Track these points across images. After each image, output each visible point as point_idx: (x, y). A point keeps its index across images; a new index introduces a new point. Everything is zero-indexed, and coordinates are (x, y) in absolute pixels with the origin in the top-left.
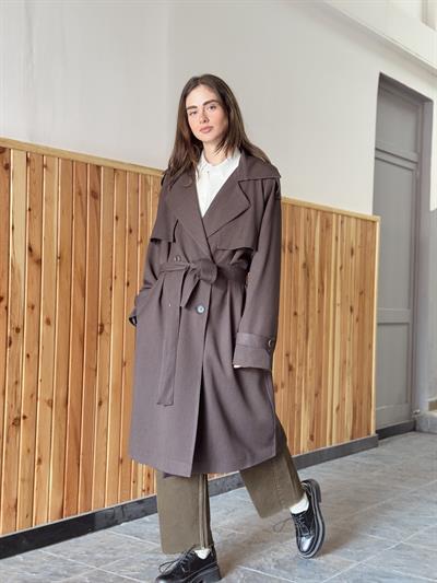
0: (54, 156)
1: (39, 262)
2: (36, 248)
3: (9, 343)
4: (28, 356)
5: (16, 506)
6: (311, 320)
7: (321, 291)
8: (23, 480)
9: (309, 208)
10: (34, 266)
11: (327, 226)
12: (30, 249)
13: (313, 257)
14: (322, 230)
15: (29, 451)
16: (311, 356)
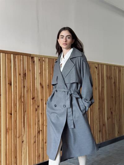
0: (45, 58)
1: (43, 87)
2: (42, 83)
3: (36, 110)
4: (41, 113)
5: (40, 156)
6: (117, 99)
7: (119, 90)
8: (41, 148)
9: (115, 66)
10: (42, 89)
11: (120, 71)
12: (41, 84)
13: (116, 80)
14: (119, 72)
15: (43, 140)
16: (117, 109)
